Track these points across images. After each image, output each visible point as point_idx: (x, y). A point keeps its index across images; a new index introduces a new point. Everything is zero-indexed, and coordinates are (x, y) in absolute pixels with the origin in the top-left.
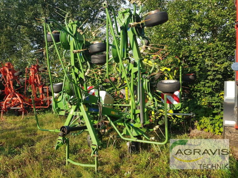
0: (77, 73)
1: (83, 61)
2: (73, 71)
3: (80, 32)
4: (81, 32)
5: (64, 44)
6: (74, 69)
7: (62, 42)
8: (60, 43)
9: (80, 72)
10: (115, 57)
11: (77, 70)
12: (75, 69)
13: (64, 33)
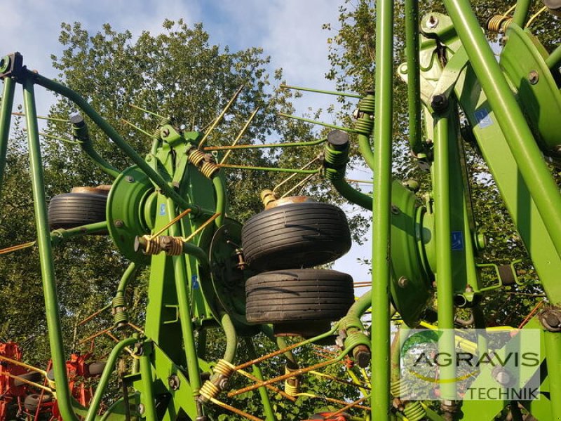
0: (166, 383)
1: (202, 313)
2: (143, 372)
3: (201, 163)
4: (205, 164)
5: (121, 232)
6: (151, 358)
7: (116, 223)
8: (106, 227)
9: (180, 375)
10: (402, 281)
11: (169, 363)
12: (157, 362)
13: (132, 181)
